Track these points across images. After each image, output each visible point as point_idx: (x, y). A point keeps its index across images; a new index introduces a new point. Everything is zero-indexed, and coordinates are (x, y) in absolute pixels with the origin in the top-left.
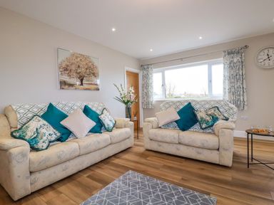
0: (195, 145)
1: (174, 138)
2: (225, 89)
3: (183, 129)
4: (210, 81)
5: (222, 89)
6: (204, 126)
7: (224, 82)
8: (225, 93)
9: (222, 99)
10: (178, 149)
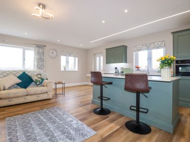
0: (37, 93)
1: (25, 92)
2: (35, 65)
3: (25, 88)
4: (24, 59)
5: (33, 65)
6: (38, 84)
7: (34, 61)
8: (34, 67)
9: (32, 70)
10: (25, 99)
